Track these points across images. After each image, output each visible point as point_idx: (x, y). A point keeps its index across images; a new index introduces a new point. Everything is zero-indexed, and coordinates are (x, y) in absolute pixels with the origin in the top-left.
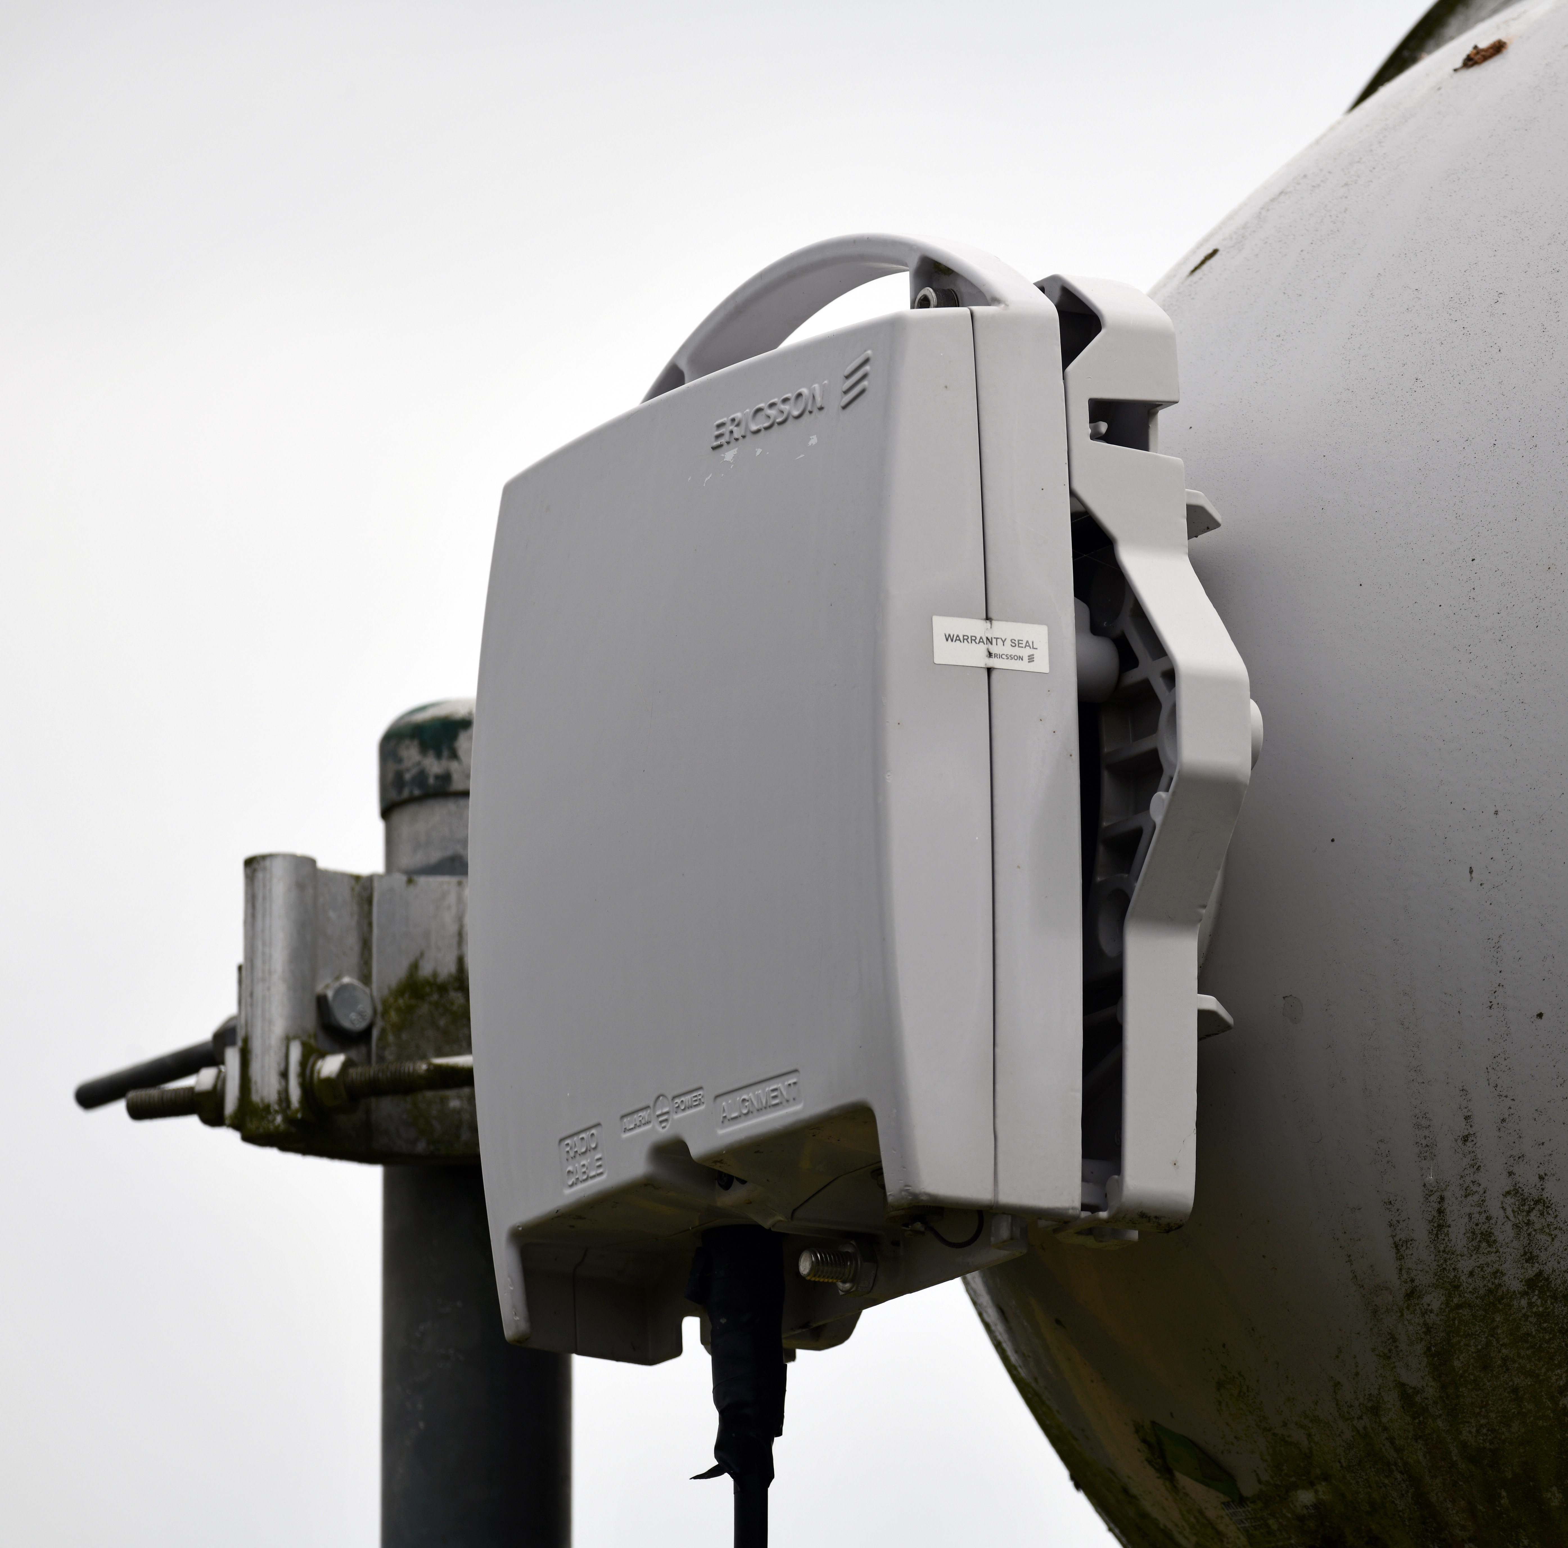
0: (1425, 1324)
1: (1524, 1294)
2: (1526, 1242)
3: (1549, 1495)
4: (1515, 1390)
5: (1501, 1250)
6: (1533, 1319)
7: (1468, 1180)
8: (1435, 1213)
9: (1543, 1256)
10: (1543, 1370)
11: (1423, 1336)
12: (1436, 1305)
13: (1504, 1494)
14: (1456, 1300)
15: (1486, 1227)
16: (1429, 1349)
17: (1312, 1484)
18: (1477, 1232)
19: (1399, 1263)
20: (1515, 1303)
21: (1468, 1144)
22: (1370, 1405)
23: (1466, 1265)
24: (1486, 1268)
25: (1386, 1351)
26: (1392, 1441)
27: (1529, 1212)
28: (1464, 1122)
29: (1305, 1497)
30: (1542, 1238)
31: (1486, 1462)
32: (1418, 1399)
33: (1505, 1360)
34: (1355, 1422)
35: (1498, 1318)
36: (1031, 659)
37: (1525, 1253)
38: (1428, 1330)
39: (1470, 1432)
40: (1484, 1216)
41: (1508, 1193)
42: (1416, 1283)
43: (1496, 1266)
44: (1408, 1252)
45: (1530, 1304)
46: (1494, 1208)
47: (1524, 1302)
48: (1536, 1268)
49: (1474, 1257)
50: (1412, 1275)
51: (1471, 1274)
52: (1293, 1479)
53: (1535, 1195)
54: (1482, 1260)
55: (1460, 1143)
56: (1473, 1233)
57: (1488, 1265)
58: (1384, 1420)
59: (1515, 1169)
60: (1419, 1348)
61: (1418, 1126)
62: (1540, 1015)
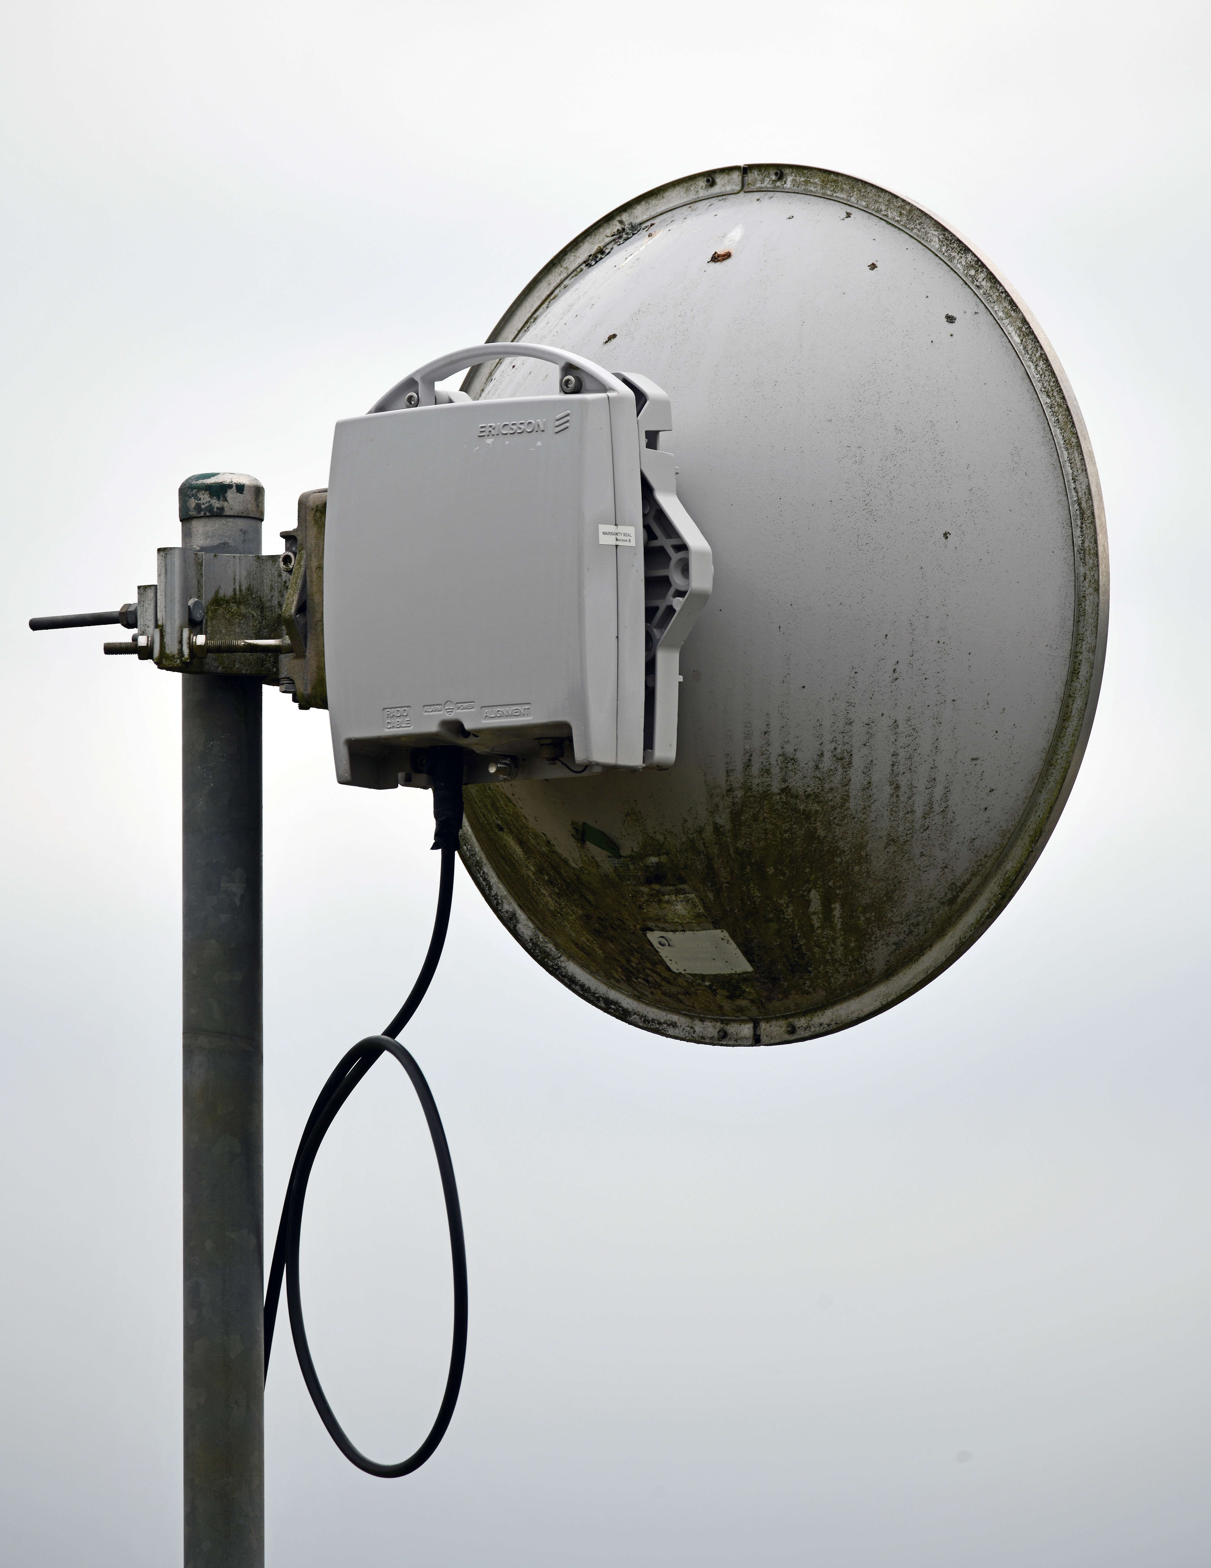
0: (733, 802)
1: (778, 794)
2: (784, 774)
3: (769, 870)
4: (766, 830)
5: (773, 777)
6: (780, 804)
7: (764, 749)
8: (747, 760)
9: (790, 781)
10: (780, 823)
11: (731, 806)
12: (739, 795)
13: (749, 867)
14: (749, 794)
15: (768, 767)
16: (732, 811)
17: (659, 855)
18: (764, 769)
19: (727, 778)
20: (774, 797)
21: (766, 735)
22: (698, 829)
23: (756, 781)
24: (765, 783)
25: (712, 810)
26: (704, 844)
27: (787, 763)
28: (766, 726)
29: (654, 860)
30: (791, 773)
31: (744, 855)
32: (722, 829)
33: (764, 818)
34: (689, 835)
35: (766, 802)
36: (630, 541)
37: (783, 779)
38: (734, 804)
39: (741, 844)
40: (768, 763)
41: (780, 755)
42: (733, 786)
43: (769, 783)
44: (732, 774)
45: (781, 798)
46: (773, 761)
47: (778, 797)
48: (786, 785)
49: (761, 778)
50: (732, 783)
51: (758, 785)
52: (651, 852)
53: (792, 757)
54: (764, 780)
55: (763, 734)
56: (762, 769)
57: (766, 782)
58: (703, 836)
59: (785, 746)
60: (728, 811)
61: (746, 727)
62: (804, 687)
